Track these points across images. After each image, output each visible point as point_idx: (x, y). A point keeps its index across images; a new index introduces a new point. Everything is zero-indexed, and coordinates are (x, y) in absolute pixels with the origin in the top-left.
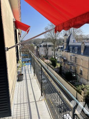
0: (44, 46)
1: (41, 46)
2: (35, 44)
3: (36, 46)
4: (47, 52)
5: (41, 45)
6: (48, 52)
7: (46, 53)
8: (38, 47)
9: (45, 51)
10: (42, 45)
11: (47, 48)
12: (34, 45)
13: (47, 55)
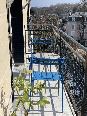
0: (78, 19)
1: (70, 19)
2: (58, 14)
3: (60, 18)
4: (83, 31)
5: (71, 16)
6: (85, 32)
7: (80, 33)
8: (64, 21)
9: (79, 28)
10: (73, 16)
11: (83, 24)
12: (56, 16)
13: (82, 38)
